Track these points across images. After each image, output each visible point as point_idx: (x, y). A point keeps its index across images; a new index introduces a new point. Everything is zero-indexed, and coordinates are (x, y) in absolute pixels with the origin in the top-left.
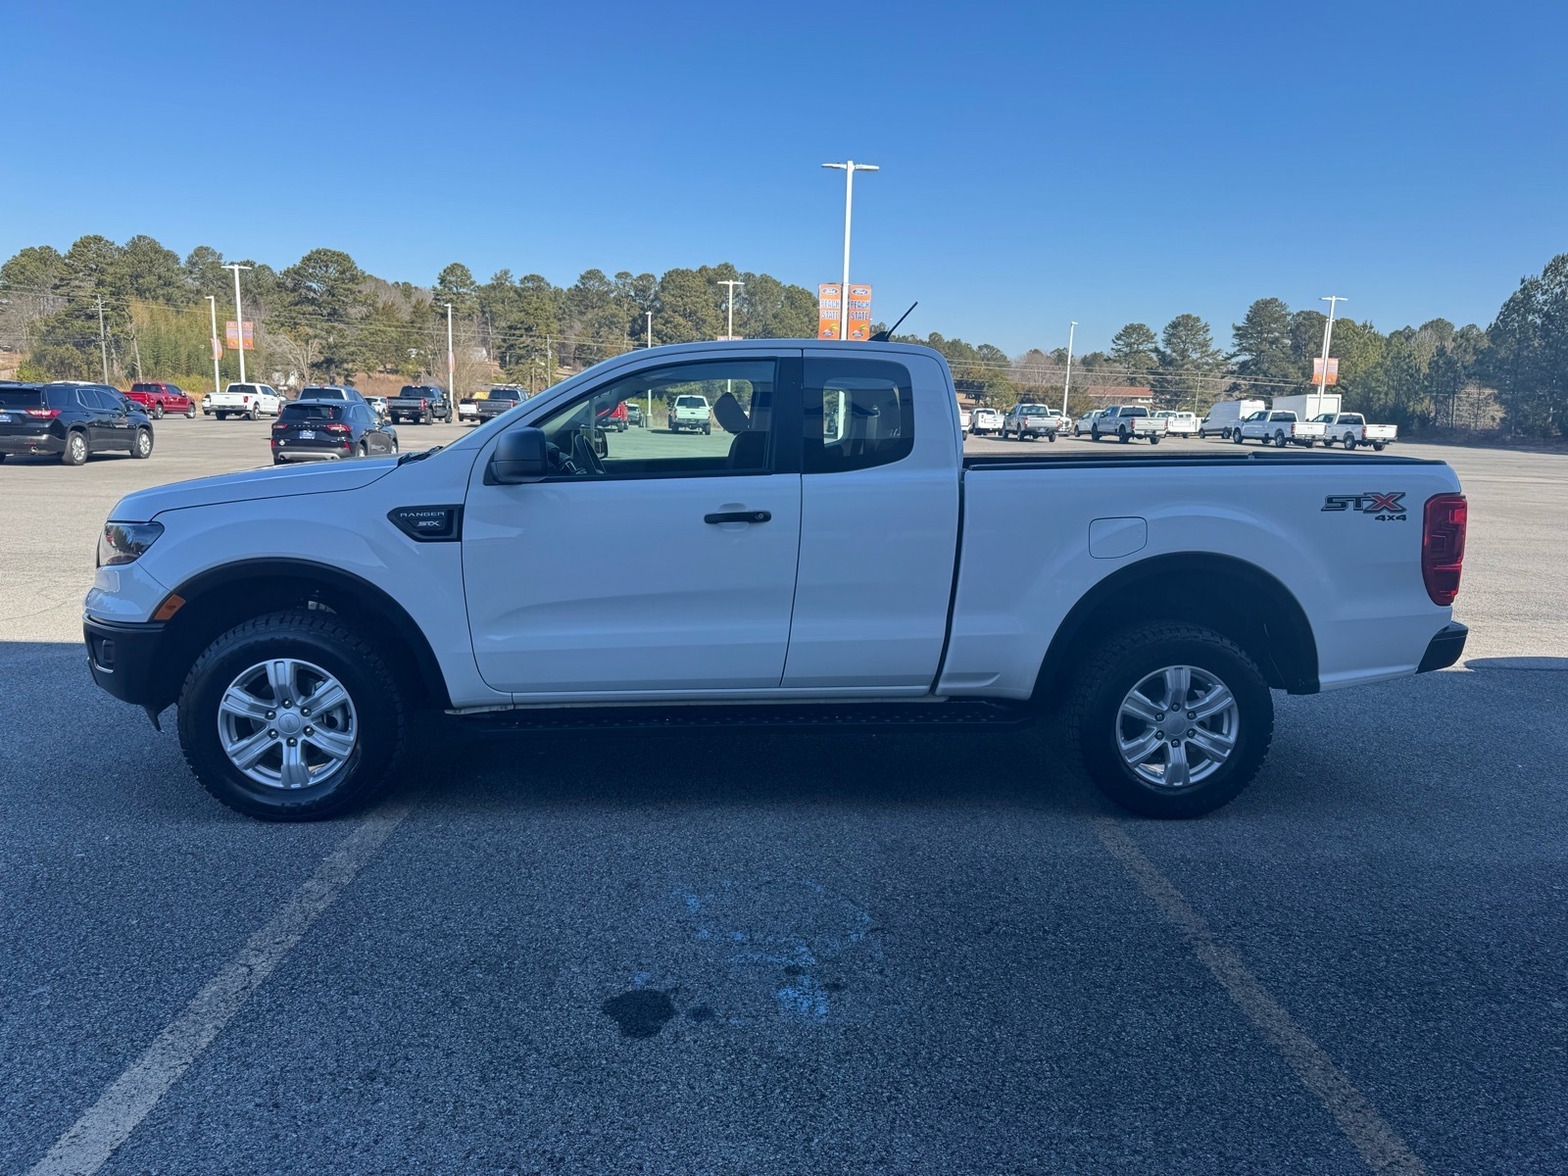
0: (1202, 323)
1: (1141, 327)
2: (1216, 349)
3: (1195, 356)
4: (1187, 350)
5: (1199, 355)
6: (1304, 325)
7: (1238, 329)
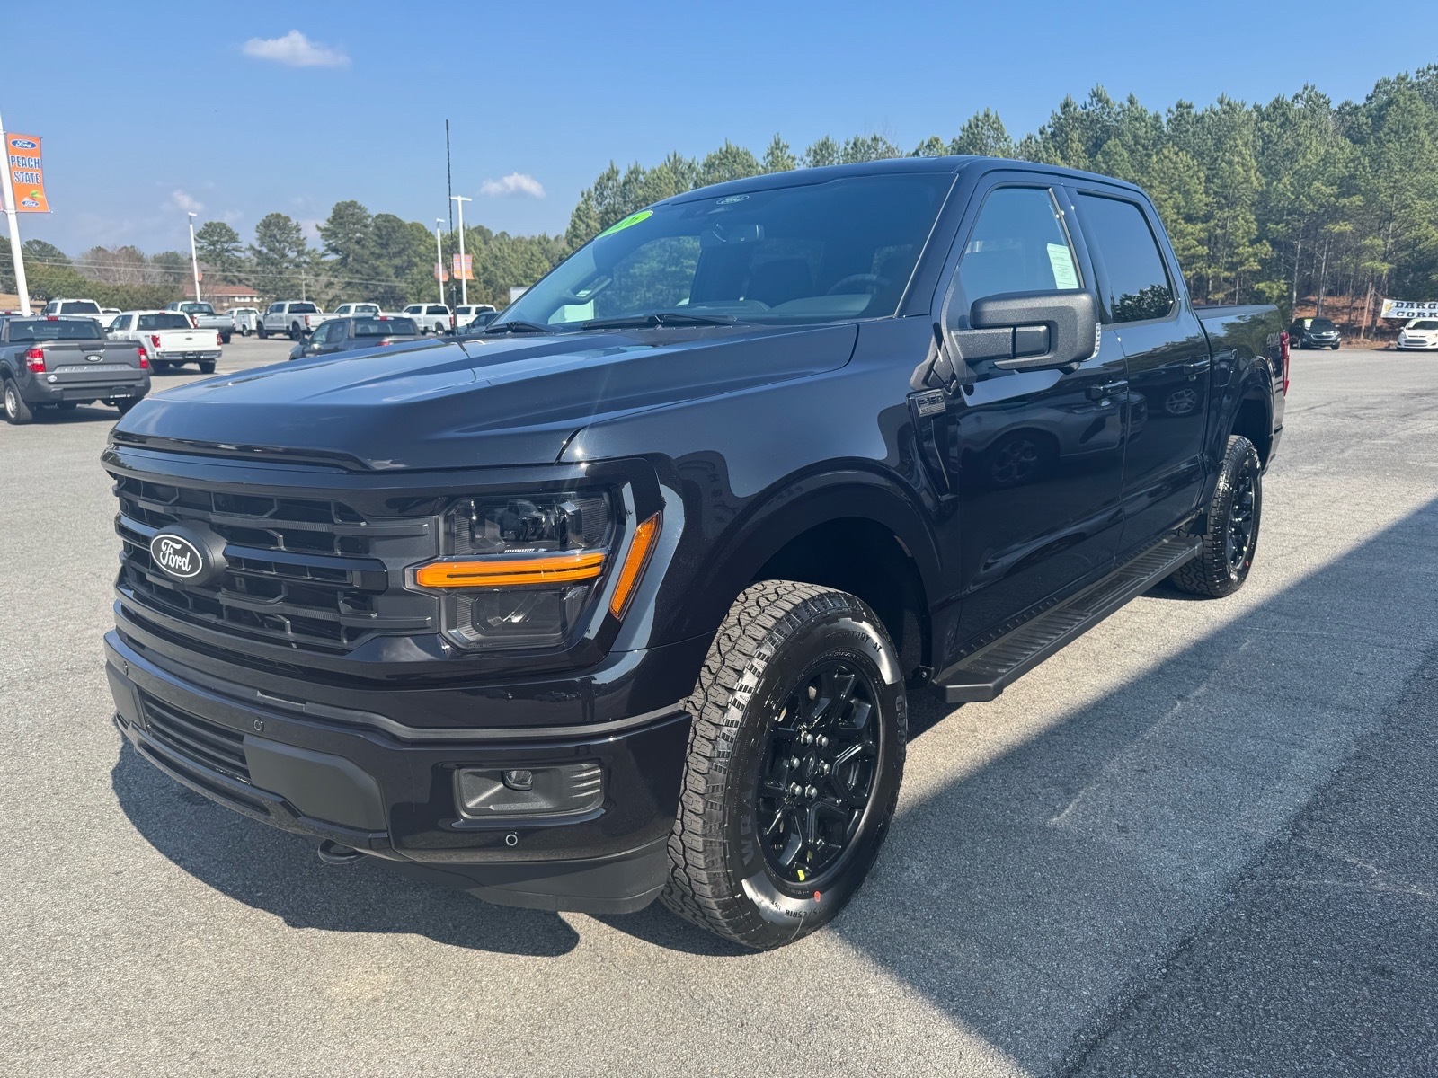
0: (293, 223)
1: (223, 226)
2: (312, 248)
3: (292, 255)
4: (284, 248)
5: (295, 254)
6: (385, 227)
7: (326, 230)
